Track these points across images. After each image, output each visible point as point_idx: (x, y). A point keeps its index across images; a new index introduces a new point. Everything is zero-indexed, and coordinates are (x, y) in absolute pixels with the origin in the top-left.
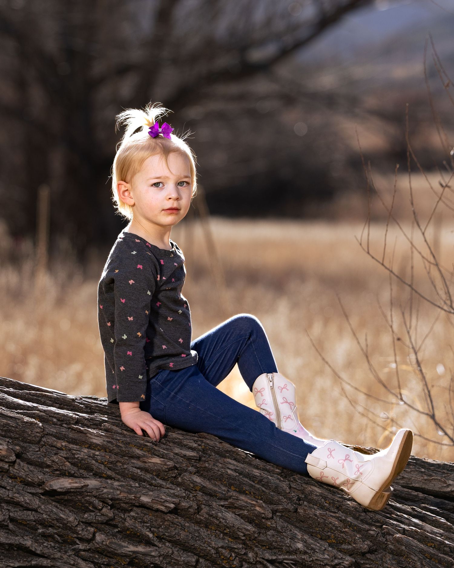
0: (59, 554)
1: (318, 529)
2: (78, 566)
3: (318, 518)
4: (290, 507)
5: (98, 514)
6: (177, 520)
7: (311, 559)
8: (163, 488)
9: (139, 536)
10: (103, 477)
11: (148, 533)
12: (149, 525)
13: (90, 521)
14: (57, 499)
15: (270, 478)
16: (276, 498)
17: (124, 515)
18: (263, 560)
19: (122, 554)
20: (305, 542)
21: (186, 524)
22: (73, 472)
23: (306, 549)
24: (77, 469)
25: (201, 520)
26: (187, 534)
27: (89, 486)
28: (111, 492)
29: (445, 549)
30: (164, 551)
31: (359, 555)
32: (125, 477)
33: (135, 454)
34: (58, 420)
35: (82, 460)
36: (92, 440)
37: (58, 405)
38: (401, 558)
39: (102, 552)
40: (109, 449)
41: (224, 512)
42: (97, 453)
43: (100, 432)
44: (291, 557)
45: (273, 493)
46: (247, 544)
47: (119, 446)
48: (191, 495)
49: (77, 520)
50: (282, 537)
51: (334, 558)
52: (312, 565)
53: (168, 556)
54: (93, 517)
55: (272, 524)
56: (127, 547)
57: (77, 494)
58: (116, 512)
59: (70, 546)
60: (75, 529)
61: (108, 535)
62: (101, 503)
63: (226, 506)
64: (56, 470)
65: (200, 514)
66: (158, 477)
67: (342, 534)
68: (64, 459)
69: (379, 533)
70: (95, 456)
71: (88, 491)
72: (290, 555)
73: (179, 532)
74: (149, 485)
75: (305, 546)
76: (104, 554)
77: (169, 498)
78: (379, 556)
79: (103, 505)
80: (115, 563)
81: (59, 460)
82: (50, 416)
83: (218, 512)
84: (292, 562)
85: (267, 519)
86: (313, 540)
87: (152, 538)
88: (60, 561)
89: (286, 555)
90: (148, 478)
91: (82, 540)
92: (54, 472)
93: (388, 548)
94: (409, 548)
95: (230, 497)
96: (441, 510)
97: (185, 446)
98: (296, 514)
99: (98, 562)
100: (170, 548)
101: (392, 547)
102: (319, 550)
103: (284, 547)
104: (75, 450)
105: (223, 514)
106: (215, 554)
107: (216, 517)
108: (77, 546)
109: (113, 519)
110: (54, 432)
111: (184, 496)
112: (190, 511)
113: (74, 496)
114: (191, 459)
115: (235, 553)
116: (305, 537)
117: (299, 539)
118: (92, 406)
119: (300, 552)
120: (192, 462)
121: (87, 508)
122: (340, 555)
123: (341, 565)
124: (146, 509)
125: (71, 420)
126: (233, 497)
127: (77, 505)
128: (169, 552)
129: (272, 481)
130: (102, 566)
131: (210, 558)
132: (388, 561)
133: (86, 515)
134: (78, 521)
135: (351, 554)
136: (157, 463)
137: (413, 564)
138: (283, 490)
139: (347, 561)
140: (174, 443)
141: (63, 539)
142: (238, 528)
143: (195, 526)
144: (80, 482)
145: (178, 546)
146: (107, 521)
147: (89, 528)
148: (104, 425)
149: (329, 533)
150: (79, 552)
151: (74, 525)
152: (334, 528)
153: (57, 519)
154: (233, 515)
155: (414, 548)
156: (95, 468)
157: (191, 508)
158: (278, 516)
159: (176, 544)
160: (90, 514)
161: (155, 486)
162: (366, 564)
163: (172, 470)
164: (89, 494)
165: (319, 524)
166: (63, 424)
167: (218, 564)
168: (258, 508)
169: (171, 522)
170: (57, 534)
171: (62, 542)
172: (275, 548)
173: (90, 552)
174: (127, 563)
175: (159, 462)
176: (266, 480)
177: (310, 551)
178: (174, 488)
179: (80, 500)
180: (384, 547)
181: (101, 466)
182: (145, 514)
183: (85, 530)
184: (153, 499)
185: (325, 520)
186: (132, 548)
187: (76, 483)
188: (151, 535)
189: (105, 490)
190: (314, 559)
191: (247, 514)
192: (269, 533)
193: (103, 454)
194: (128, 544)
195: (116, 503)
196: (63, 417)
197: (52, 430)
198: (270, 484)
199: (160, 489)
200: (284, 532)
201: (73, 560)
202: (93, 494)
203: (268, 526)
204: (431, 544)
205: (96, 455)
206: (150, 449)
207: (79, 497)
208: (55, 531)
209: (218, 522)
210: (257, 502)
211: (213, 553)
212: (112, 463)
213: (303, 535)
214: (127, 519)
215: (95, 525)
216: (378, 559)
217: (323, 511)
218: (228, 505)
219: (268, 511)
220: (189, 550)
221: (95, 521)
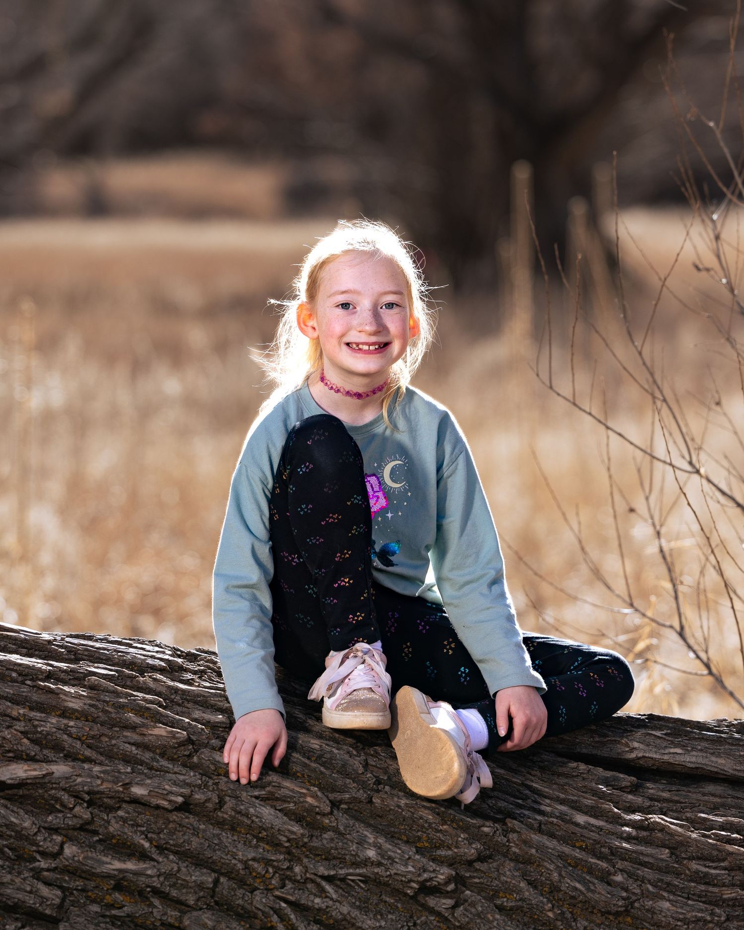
0: (9, 877)
1: (402, 827)
2: (38, 894)
3: (403, 811)
4: (362, 795)
5: (69, 815)
6: (187, 820)
7: (388, 873)
8: (169, 772)
9: (130, 847)
10: (79, 759)
11: (142, 842)
12: (145, 829)
13: (56, 826)
14: (8, 794)
15: (336, 751)
16: (340, 783)
17: (108, 816)
18: (315, 877)
19: (102, 874)
20: (380, 848)
21: (201, 827)
22: (33, 753)
23: (380, 859)
24: (39, 749)
25: (225, 820)
26: (201, 841)
27: (54, 775)
28: (87, 782)
29: (603, 850)
30: (166, 868)
31: (463, 864)
32: (113, 758)
33: (130, 723)
34: (20, 675)
35: (48, 734)
36: (66, 704)
37: (24, 651)
38: (529, 867)
39: (73, 871)
40: (92, 716)
41: (258, 806)
42: (72, 723)
43: (80, 692)
44: (358, 871)
45: (336, 775)
46: (293, 853)
47: (107, 711)
48: (210, 783)
49: (36, 825)
50: (345, 841)
51: (422, 871)
52: (390, 882)
53: (172, 874)
54: (60, 820)
55: (331, 822)
56: (110, 863)
57: (37, 787)
58: (96, 811)
59: (28, 864)
60: (33, 839)
61: (82, 847)
62: (73, 799)
63: (262, 798)
64: (9, 751)
65: (222, 810)
66: (163, 757)
67: (438, 834)
68: (19, 734)
69: (497, 830)
70: (69, 729)
71: (53, 781)
72: (356, 868)
73: (189, 839)
74: (148, 768)
75: (379, 854)
76: (78, 874)
77: (175, 789)
78: (495, 864)
79: (75, 801)
80: (93, 887)
81: (12, 736)
82: (8, 669)
83: (249, 807)
84: (360, 878)
85: (324, 815)
86: (390, 844)
87: (149, 849)
88: (11, 887)
89: (350, 868)
90: (147, 759)
91: (44, 854)
92: (5, 755)
93: (511, 853)
94: (542, 852)
95: (269, 784)
96: (608, 790)
97: (212, 706)
98: (371, 806)
99: (69, 887)
100: (175, 862)
101: (517, 851)
102: (400, 859)
103: (348, 856)
104: (38, 720)
105: (257, 809)
106: (242, 869)
107: (247, 815)
108: (37, 864)
109: (91, 822)
110: (9, 693)
111: (199, 785)
112: (207, 807)
113: (34, 789)
114: (217, 726)
115: (273, 867)
116: (380, 841)
117: (370, 844)
118: (79, 650)
119: (372, 864)
120: (219, 731)
121: (53, 806)
122: (431, 866)
123: (433, 881)
124: (141, 806)
125: (39, 673)
126: (274, 784)
127: (38, 802)
128: (173, 869)
129: (338, 756)
130: (75, 892)
131: (237, 875)
132: (508, 873)
133: (50, 818)
134: (38, 826)
135: (451, 863)
136: (161, 736)
137: (548, 875)
138: (354, 770)
139: (442, 874)
140: (196, 703)
141: (16, 854)
142: (279, 830)
143: (213, 829)
144: (41, 770)
145: (189, 859)
146: (82, 825)
147: (55, 837)
148: (89, 679)
149: (419, 834)
150: (40, 872)
151: (32, 833)
152: (426, 825)
153: (6, 825)
154: (272, 811)
155: (550, 851)
156: (67, 746)
157: (209, 803)
158: (342, 809)
159: (186, 857)
160: (56, 816)
161: (157, 771)
162: (474, 877)
163: (184, 745)
164: (54, 786)
165: (404, 820)
166: (27, 680)
167: (248, 885)
168: (309, 800)
169: (178, 824)
170: (7, 846)
171: (16, 858)
172: (335, 858)
173: (57, 871)
174: (112, 886)
175: (164, 734)
176: (328, 756)
177: (386, 861)
178: (184, 772)
179: (42, 796)
180: (505, 851)
181: (75, 743)
182: (140, 813)
183: (49, 839)
184: (150, 791)
185: (413, 813)
186: (118, 865)
187: (35, 770)
188: (147, 845)
189: (79, 780)
190: (392, 872)
191: (294, 808)
192: (325, 836)
193: (80, 725)
194: (111, 859)
195: (97, 798)
196: (27, 670)
197: (7, 690)
198: (334, 762)
199: (163, 775)
200: (348, 834)
201: (29, 885)
202: (61, 785)
203: (325, 825)
204: (581, 843)
205: (69, 727)
206: (153, 714)
207: (40, 791)
208: (5, 843)
209: (249, 822)
210: (308, 789)
211: (239, 869)
212: (93, 737)
213: (376, 838)
214: (111, 821)
215: (63, 832)
216: (493, 870)
217: (412, 800)
218: (266, 796)
219: (324, 802)
220: (206, 864)
221: (63, 826)
